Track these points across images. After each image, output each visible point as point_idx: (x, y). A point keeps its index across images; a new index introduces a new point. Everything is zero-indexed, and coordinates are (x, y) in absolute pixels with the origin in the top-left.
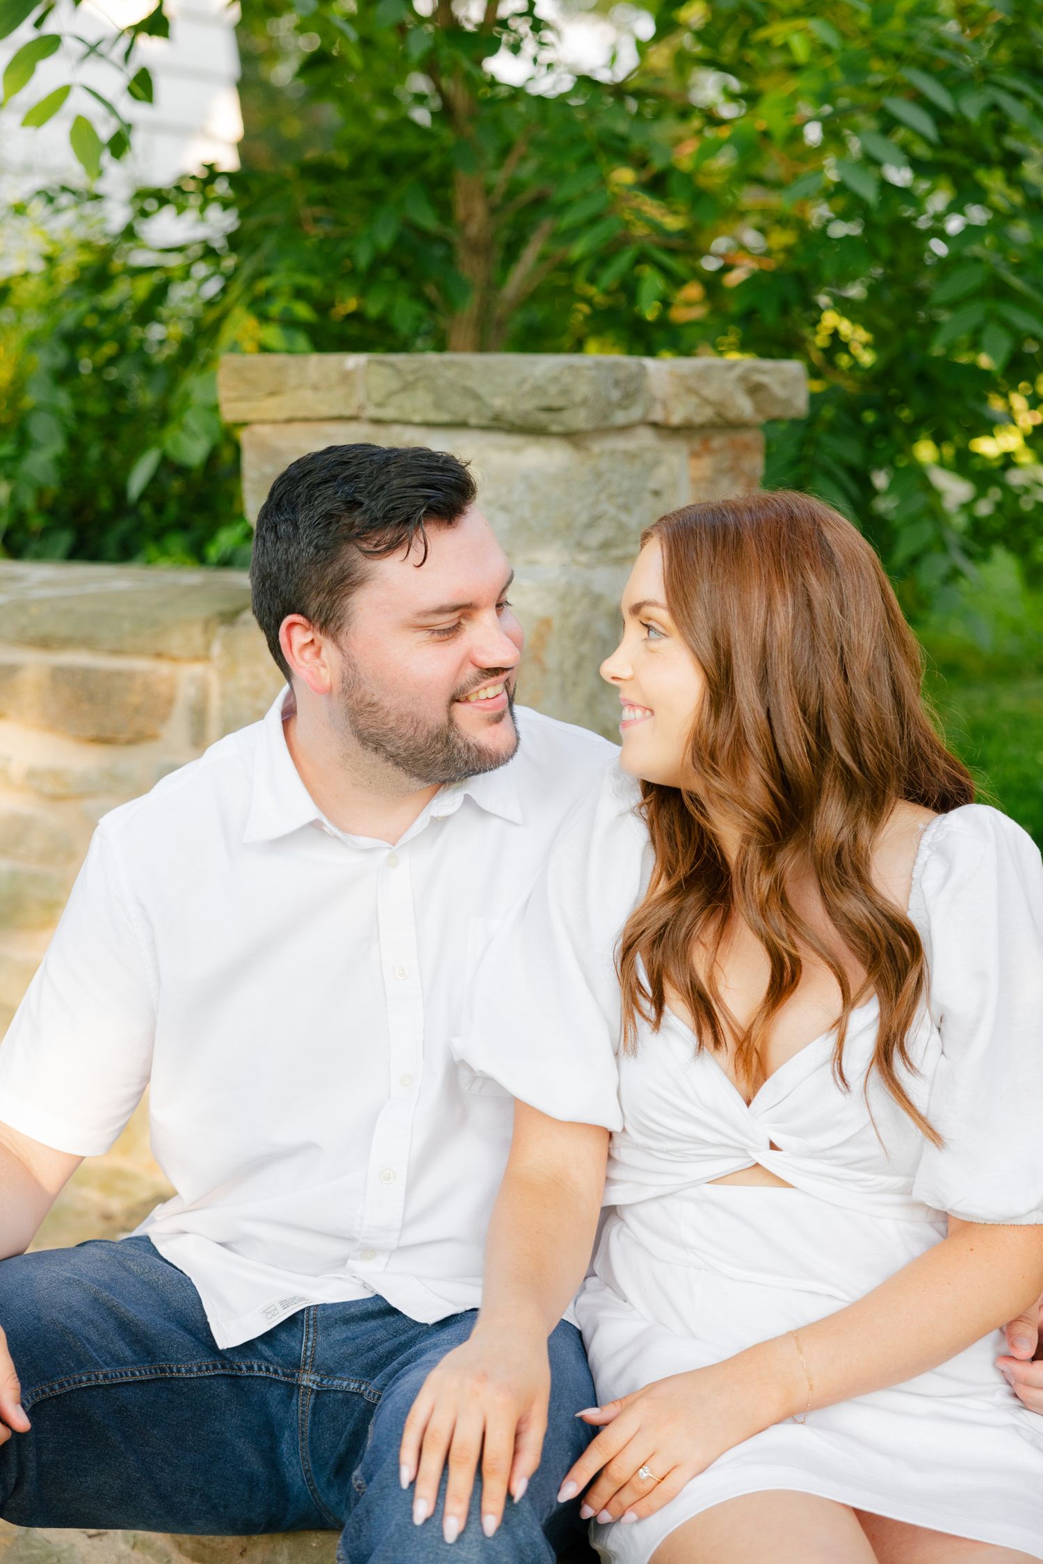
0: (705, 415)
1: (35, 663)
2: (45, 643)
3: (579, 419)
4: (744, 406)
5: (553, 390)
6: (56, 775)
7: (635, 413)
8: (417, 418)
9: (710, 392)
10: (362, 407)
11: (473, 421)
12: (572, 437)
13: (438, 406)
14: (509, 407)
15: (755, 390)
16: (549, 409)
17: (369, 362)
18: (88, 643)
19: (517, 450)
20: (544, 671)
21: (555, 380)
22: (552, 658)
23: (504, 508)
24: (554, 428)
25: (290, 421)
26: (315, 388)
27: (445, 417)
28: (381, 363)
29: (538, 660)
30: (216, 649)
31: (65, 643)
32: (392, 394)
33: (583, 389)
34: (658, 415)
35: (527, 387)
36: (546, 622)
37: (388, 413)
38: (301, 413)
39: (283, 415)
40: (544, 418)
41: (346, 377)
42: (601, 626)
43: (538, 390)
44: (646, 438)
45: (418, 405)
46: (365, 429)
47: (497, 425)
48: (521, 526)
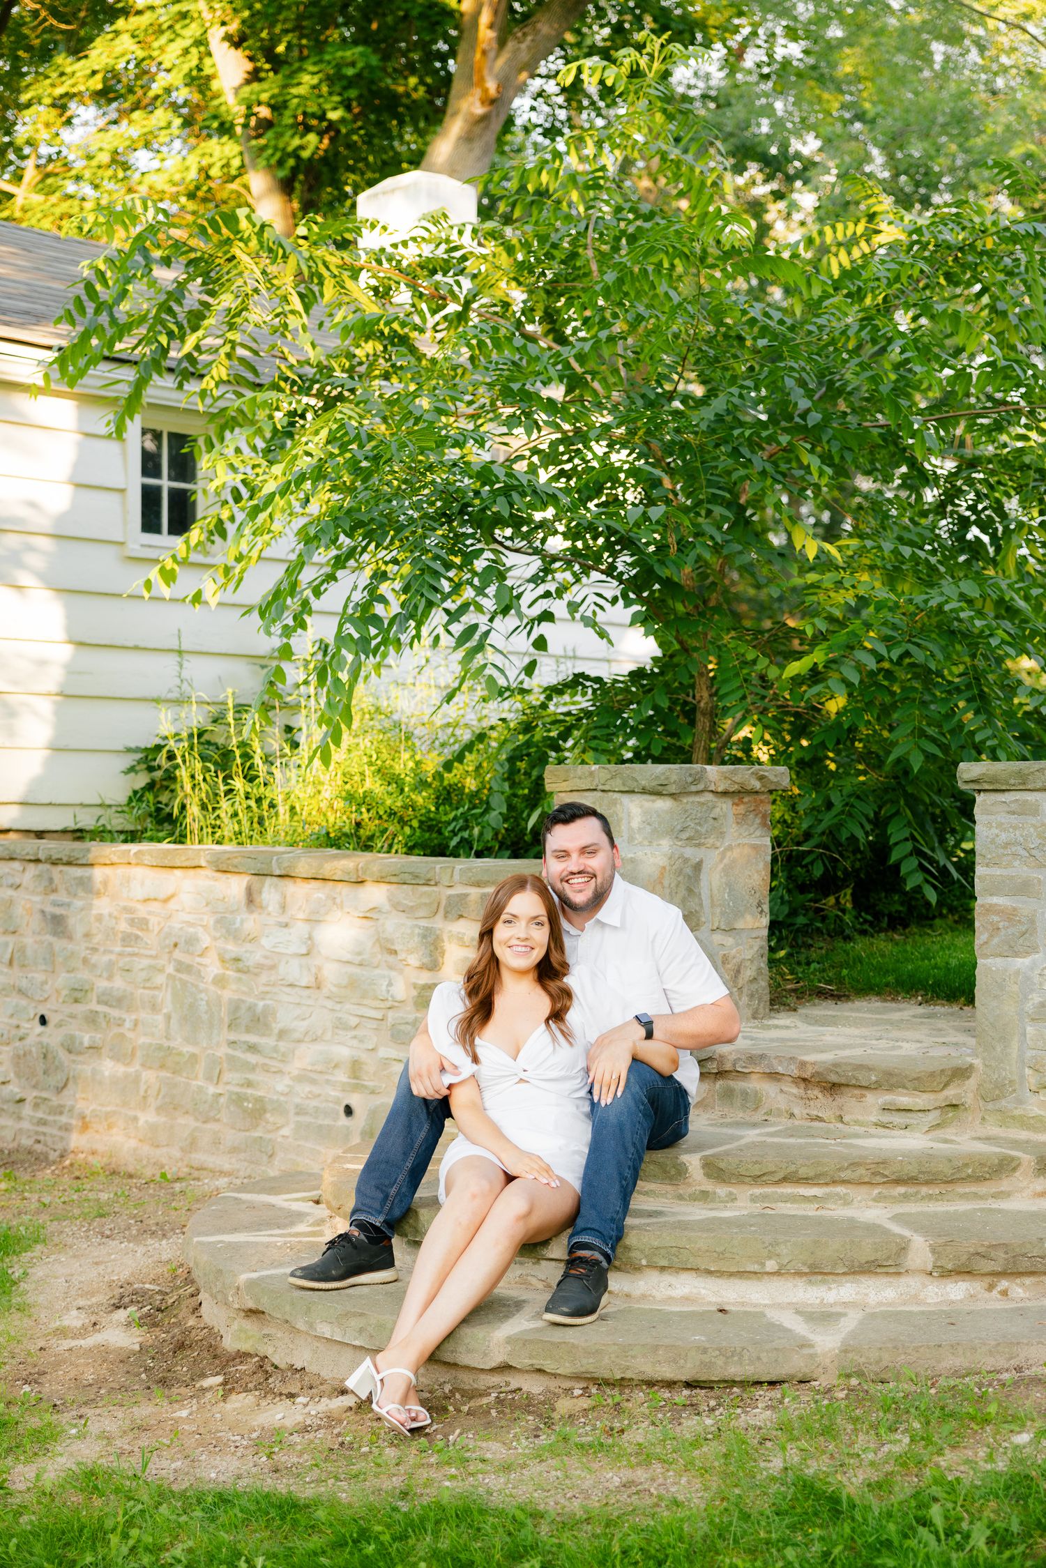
0: (735, 787)
2: (478, 884)
3: (673, 789)
4: (757, 785)
5: (663, 778)
7: (701, 787)
8: (617, 790)
9: (736, 779)
10: (597, 786)
11: (636, 790)
12: (672, 795)
13: (624, 784)
14: (647, 785)
15: (761, 778)
16: (661, 786)
17: (600, 769)
19: (654, 801)
21: (666, 774)
22: (666, 883)
23: (649, 824)
24: (664, 793)
26: (582, 778)
27: (626, 789)
28: (604, 769)
29: (661, 883)
32: (607, 781)
33: (674, 777)
34: (712, 788)
35: (654, 776)
36: (664, 868)
37: (606, 788)
38: (575, 789)
39: (568, 790)
40: (660, 789)
41: (591, 773)
42: (688, 871)
43: (657, 778)
44: (709, 797)
45: (617, 784)
46: (599, 794)
47: (645, 791)
48: (655, 831)
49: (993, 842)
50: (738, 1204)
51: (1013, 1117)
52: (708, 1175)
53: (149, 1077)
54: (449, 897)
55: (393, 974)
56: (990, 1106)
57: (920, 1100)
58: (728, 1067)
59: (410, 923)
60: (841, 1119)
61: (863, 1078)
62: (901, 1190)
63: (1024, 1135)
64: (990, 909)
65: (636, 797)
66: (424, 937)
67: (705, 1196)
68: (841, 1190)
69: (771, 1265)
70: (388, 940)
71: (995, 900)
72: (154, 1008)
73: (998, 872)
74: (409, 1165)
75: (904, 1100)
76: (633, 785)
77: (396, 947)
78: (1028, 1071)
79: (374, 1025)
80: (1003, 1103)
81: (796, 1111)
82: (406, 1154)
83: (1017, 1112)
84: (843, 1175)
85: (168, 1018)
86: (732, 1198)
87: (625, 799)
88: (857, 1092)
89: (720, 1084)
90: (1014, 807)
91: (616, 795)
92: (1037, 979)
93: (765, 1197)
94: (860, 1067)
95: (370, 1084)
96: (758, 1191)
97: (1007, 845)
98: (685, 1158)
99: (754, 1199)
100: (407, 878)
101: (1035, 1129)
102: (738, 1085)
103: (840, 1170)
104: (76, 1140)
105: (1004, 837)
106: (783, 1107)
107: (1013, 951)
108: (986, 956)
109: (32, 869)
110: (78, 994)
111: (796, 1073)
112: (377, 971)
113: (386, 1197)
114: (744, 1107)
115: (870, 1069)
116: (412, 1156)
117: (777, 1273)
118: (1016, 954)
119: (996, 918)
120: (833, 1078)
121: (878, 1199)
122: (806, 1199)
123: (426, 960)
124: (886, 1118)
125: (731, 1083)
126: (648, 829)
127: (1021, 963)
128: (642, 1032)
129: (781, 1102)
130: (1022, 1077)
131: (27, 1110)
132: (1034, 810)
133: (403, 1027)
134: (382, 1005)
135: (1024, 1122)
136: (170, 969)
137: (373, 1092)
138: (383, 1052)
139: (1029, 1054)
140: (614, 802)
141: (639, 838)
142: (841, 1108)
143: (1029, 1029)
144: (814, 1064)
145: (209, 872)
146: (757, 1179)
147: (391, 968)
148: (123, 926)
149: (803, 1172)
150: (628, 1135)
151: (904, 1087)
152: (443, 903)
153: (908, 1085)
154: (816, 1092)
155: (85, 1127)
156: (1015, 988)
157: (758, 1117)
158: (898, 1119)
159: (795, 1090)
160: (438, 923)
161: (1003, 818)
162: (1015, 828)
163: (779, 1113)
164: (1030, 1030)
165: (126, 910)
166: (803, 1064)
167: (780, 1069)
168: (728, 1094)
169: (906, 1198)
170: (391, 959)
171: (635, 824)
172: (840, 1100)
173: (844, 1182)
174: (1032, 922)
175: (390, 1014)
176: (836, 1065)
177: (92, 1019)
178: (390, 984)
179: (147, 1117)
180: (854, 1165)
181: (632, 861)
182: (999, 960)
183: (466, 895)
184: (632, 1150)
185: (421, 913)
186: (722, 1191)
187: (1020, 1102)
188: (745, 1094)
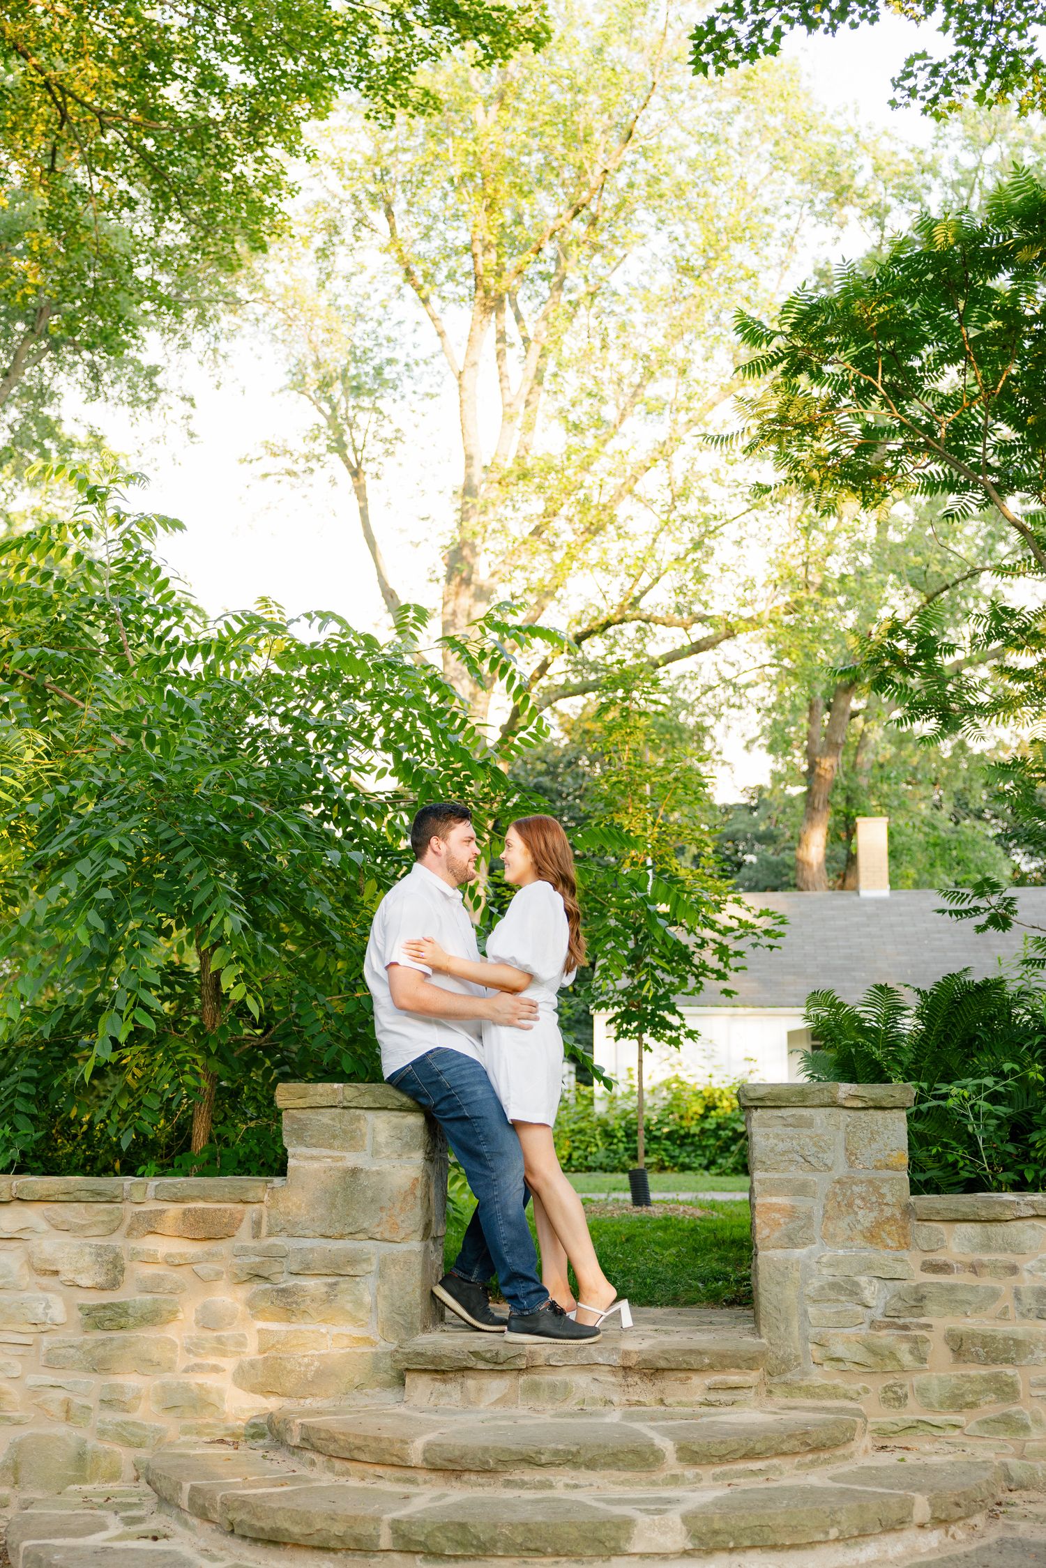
1: (174, 1209)
2: (176, 1201)
6: (181, 1255)
8: (364, 1106)
10: (338, 1103)
17: (343, 1086)
18: (205, 1199)
19: (404, 1117)
20: (416, 1197)
25: (308, 1108)
27: (374, 1106)
29: (413, 1193)
31: (194, 1199)
32: (352, 1098)
36: (416, 1180)
37: (350, 1104)
38: (311, 1105)
39: (303, 1106)
41: (334, 1091)
45: (367, 1101)
46: (338, 1111)
48: (404, 1145)
49: (772, 1150)
50: (703, 1483)
51: (800, 1388)
52: (680, 1459)
54: (138, 1214)
55: (50, 1296)
56: (776, 1380)
57: (752, 1377)
58: (539, 1362)
59: (76, 1242)
60: (662, 1402)
61: (694, 1361)
62: (810, 1457)
63: (810, 1402)
64: (771, 1208)
65: (384, 1115)
66: (99, 1255)
67: (675, 1480)
68: (776, 1461)
69: (834, 1533)
70: (46, 1261)
71: (774, 1200)
73: (777, 1176)
75: (734, 1378)
77: (59, 1268)
78: (811, 1346)
79: (21, 1350)
80: (789, 1376)
81: (615, 1399)
83: (804, 1384)
84: (785, 1447)
86: (699, 1478)
87: (369, 1115)
88: (681, 1375)
89: (523, 1379)
90: (790, 1120)
91: (358, 1112)
92: (815, 1266)
93: (724, 1475)
94: (691, 1352)
95: (16, 1414)
96: (718, 1469)
97: (784, 1153)
99: (716, 1478)
100: (83, 1195)
101: (820, 1397)
102: (546, 1378)
103: (783, 1442)
105: (781, 1146)
106: (597, 1395)
107: (791, 1241)
108: (768, 1248)
111: (619, 1362)
112: (26, 1294)
114: (552, 1399)
115: (700, 1353)
117: (837, 1540)
118: (796, 1246)
119: (777, 1216)
120: (662, 1364)
121: (800, 1466)
122: (753, 1473)
123: (101, 1279)
124: (713, 1397)
125: (536, 1377)
127: (799, 1253)
129: (596, 1391)
130: (806, 1352)
132: (809, 1124)
133: (63, 1351)
134: (33, 1329)
135: (809, 1392)
137: (18, 1423)
138: (32, 1380)
139: (812, 1331)
140: (358, 1118)
141: (386, 1151)
142: (662, 1392)
143: (810, 1310)
144: (640, 1352)
146: (722, 1459)
147: (44, 1289)
149: (759, 1447)
151: (738, 1367)
152: (128, 1221)
153: (743, 1364)
154: (636, 1379)
156: (797, 1275)
157: (571, 1406)
158: (724, 1397)
159: (613, 1379)
160: (117, 1241)
161: (779, 1130)
162: (792, 1138)
163: (594, 1402)
164: (812, 1310)
166: (627, 1354)
167: (600, 1360)
168: (534, 1388)
169: (813, 1463)
170: (45, 1281)
171: (382, 1138)
172: (660, 1384)
173: (784, 1454)
174: (809, 1218)
175: (45, 1338)
176: (664, 1352)
178: (48, 1307)
180: (790, 1436)
181: (378, 1173)
182: (779, 1251)
183: (163, 1212)
185: (95, 1231)
186: (690, 1473)
187: (805, 1373)
188: (553, 1387)
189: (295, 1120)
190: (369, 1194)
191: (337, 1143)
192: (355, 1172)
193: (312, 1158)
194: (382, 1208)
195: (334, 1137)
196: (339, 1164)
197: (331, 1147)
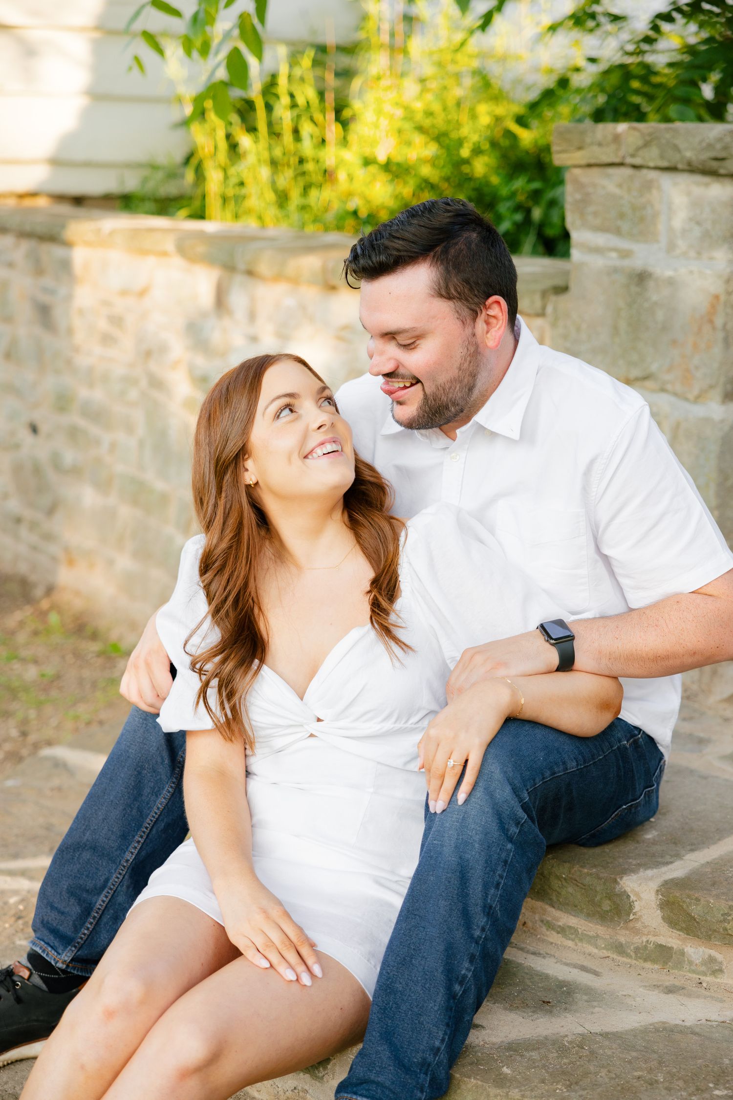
5: (719, 146)
8: (652, 164)
10: (624, 157)
11: (680, 166)
13: (662, 157)
14: (694, 158)
16: (716, 159)
17: (629, 128)
19: (707, 185)
20: (714, 328)
21: (720, 140)
22: (719, 321)
23: (698, 223)
24: (722, 171)
25: (589, 166)
26: (600, 144)
27: (665, 164)
28: (635, 129)
29: (711, 322)
30: (549, 309)
32: (638, 149)
35: (704, 144)
36: (717, 297)
37: (637, 161)
38: (593, 161)
39: (583, 162)
40: (715, 164)
41: (617, 138)
43: (710, 146)
45: (652, 156)
46: (627, 171)
47: (693, 169)
48: (706, 235)
53: (126, 512)
65: (681, 180)
72: (130, 428)
74: (130, 856)
76: (674, 158)
82: (125, 838)
85: (141, 444)
87: (666, 181)
91: (652, 175)
98: (630, 884)
104: (65, 577)
109: (26, 245)
110: (63, 402)
113: (87, 911)
116: (139, 839)
126: (697, 231)
128: (553, 657)
131: (24, 531)
136: (144, 383)
140: (648, 186)
141: (682, 245)
145: (177, 261)
148: (103, 325)
150: (476, 888)
155: (71, 562)
165: (106, 303)
171: (679, 220)
177: (73, 434)
179: (124, 562)
181: (671, 282)
184: (480, 920)
189: (579, 186)
190: (660, 315)
191: (625, 226)
192: (642, 278)
193: (597, 250)
194: (674, 342)
195: (622, 216)
196: (626, 263)
197: (618, 232)
